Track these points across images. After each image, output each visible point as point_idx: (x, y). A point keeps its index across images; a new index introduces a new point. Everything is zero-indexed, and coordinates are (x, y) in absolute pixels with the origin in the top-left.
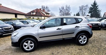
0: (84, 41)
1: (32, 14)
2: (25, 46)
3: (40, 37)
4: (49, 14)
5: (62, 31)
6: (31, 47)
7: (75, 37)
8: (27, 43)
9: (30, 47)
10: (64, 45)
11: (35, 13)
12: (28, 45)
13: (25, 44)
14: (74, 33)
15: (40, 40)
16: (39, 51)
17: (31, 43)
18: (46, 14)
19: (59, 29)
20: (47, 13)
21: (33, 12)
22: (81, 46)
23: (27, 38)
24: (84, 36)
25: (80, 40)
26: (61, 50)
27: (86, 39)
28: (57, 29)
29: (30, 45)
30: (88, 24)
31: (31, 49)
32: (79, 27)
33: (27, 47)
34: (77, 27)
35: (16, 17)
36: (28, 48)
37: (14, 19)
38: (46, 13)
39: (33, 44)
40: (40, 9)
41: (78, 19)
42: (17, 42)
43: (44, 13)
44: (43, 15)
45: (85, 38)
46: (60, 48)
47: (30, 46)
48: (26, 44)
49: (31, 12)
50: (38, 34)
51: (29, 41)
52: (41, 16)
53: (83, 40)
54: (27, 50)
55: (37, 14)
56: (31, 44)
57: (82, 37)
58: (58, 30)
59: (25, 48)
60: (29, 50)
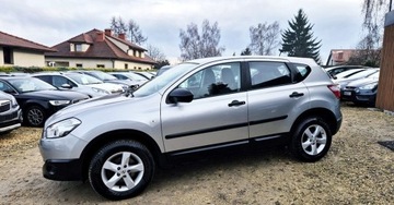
0: (318, 145)
1: (72, 50)
2: (110, 174)
3: (167, 137)
4: (141, 51)
6: (134, 175)
7: (288, 130)
8: (117, 160)
9: (128, 180)
11: (85, 48)
12: (122, 172)
13: (108, 165)
14: (285, 117)
15: (166, 147)
16: (163, 191)
17: (133, 162)
18: (131, 53)
19: (235, 103)
20: (135, 49)
21: (77, 41)
22: (309, 164)
23: (118, 144)
24: (318, 129)
25: (304, 141)
27: (324, 138)
28: (230, 105)
30: (329, 86)
31: (131, 184)
32: (302, 94)
33: (115, 178)
34: (295, 95)
36: (121, 183)
38: (131, 47)
39: (140, 167)
41: (299, 67)
43: (125, 48)
44: (119, 55)
45: (320, 136)
46: (240, 175)
47: (127, 174)
48: (114, 167)
49: (70, 42)
51: (126, 155)
52: (114, 59)
53: (313, 141)
54: (117, 189)
55: (96, 48)
56: (130, 164)
57: (313, 130)
59: (110, 183)
60: (124, 189)
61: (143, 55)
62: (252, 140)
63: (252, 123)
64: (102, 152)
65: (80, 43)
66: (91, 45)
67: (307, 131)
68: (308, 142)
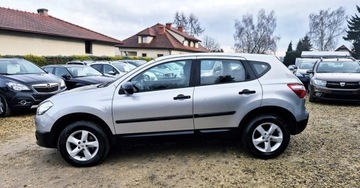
0: (273, 143)
1: (140, 42)
3: (118, 122)
4: (195, 41)
5: (193, 105)
6: (92, 150)
7: (236, 125)
8: (78, 136)
9: (87, 152)
10: (204, 153)
11: (149, 40)
12: (81, 145)
13: (72, 139)
14: (233, 113)
15: (117, 130)
16: (116, 166)
18: (186, 43)
19: (180, 97)
20: (190, 40)
21: (143, 35)
22: (258, 160)
23: (78, 123)
24: (273, 127)
25: (256, 138)
26: (186, 167)
27: (281, 136)
28: (175, 98)
29: (88, 143)
30: (289, 85)
31: (89, 156)
32: (254, 92)
33: (77, 150)
34: (246, 92)
35: (88, 50)
36: (81, 154)
37: (79, 58)
38: (186, 39)
39: (96, 144)
40: (168, 25)
41: (255, 66)
42: (47, 133)
43: (181, 39)
44: (175, 45)
45: (276, 133)
47: (85, 148)
48: (76, 141)
49: (138, 35)
50: (112, 112)
51: (85, 133)
52: (171, 49)
53: (266, 137)
54: (78, 158)
55: (158, 40)
56: (89, 140)
57: (266, 128)
58: (178, 101)
59: (72, 153)
60: (83, 159)
61: (197, 45)
62: (197, 131)
63: (197, 116)
64: (67, 129)
65: (146, 36)
66: (154, 37)
67: (259, 128)
68: (260, 139)
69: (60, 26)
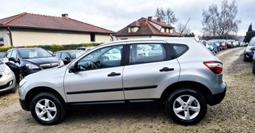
0: (192, 113)
1: (129, 31)
2: (40, 110)
3: (68, 93)
4: (170, 28)
7: (159, 97)
11: (136, 30)
12: (45, 109)
13: (39, 105)
14: (156, 87)
18: (163, 30)
19: (113, 74)
20: (165, 28)
21: (131, 26)
23: (42, 94)
24: (191, 99)
25: (176, 107)
28: (109, 75)
29: (49, 108)
32: (173, 69)
33: (42, 113)
34: (166, 69)
36: (45, 116)
38: (163, 27)
39: (54, 109)
40: (150, 18)
42: (24, 100)
43: (159, 27)
44: (154, 32)
47: (48, 112)
48: (41, 107)
49: (128, 27)
50: (64, 86)
51: (47, 101)
52: (151, 35)
54: (43, 119)
55: (142, 29)
56: (50, 106)
57: (185, 99)
58: (111, 77)
60: (47, 120)
61: (171, 31)
62: (127, 101)
63: (126, 89)
64: (35, 98)
65: (134, 27)
66: (139, 27)
67: (179, 100)
68: (180, 109)
69: (75, 24)
